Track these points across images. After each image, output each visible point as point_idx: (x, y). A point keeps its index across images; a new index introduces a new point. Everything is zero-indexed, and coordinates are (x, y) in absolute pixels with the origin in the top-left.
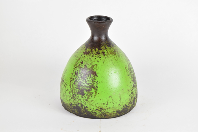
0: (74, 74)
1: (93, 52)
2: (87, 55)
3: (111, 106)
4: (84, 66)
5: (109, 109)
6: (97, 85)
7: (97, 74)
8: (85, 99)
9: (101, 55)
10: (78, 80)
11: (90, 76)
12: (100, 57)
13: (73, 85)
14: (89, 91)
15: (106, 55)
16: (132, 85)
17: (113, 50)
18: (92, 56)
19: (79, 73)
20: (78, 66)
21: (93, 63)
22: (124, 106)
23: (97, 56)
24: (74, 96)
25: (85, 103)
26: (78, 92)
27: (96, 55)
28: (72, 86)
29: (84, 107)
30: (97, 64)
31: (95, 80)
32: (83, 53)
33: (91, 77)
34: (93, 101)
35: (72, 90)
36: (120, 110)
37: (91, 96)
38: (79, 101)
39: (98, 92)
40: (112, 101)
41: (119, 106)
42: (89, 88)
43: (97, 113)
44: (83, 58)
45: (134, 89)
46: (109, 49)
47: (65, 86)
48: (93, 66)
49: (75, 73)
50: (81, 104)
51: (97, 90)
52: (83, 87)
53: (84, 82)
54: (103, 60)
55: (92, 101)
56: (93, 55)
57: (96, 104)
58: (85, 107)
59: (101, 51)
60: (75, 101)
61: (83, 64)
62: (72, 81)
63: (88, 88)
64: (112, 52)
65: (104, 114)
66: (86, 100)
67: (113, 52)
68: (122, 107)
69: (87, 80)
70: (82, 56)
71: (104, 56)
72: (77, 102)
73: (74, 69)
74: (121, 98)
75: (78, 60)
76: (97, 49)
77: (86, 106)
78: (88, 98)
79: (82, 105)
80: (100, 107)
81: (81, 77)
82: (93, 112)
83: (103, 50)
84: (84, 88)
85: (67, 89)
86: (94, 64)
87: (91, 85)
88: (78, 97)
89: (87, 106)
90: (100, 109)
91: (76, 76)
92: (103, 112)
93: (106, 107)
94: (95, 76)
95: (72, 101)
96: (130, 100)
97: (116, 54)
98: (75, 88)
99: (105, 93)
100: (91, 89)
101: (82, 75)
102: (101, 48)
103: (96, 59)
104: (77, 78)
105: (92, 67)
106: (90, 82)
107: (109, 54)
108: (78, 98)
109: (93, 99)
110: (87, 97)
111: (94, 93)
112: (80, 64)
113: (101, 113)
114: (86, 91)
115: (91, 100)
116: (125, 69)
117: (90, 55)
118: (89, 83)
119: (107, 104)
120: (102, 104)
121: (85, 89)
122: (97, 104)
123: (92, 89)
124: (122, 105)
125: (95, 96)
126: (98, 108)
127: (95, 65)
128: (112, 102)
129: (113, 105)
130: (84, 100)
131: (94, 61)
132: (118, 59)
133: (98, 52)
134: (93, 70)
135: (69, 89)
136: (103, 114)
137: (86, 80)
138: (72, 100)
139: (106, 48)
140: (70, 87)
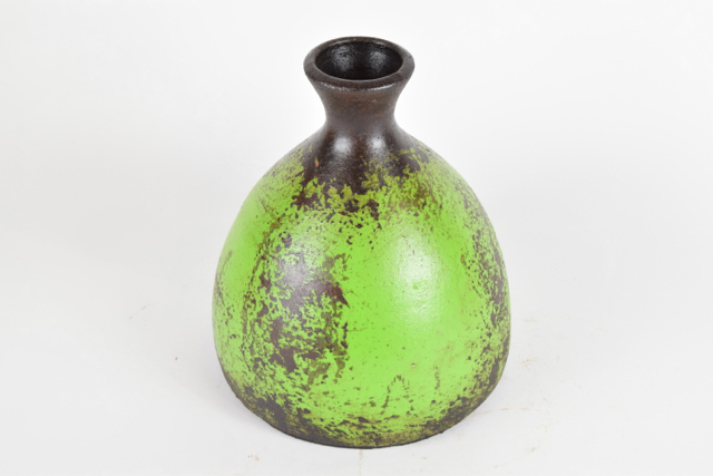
0: (257, 282)
1: (329, 201)
2: (305, 210)
3: (401, 411)
4: (293, 256)
5: (391, 422)
6: (345, 337)
7: (347, 297)
8: (298, 383)
9: (364, 215)
10: (270, 310)
11: (319, 300)
12: (360, 226)
13: (252, 326)
14: (312, 356)
15: (383, 214)
16: (489, 321)
17: (414, 191)
18: (328, 218)
19: (276, 285)
20: (271, 253)
21: (332, 247)
22: (452, 403)
23: (346, 218)
24: (256, 366)
25: (299, 396)
26: (271, 353)
27: (343, 213)
28: (249, 328)
29: (295, 410)
30: (344, 254)
31: (337, 320)
32: (294, 197)
33: (320, 306)
34: (331, 395)
35: (250, 341)
36: (438, 419)
37: (321, 376)
38: (278, 386)
39: (348, 364)
40: (404, 393)
41: (434, 405)
42: (315, 346)
43: (348, 432)
44: (291, 222)
45: (497, 330)
46: (396, 187)
47: (227, 317)
48: (330, 262)
49: (262, 278)
50: (285, 397)
51: (346, 357)
52: (292, 338)
53: (297, 323)
54: (372, 238)
55: (326, 393)
56: (331, 215)
57: (342, 403)
58: (299, 410)
59: (363, 199)
60: (262, 384)
61: (292, 248)
62: (249, 306)
63: (312, 348)
64: (409, 201)
65: (374, 436)
66: (305, 388)
67: (412, 197)
68: (445, 406)
69: (304, 317)
70: (288, 213)
71: (377, 219)
72: (269, 386)
73: (258, 263)
74: (441, 377)
75: (274, 226)
76: (347, 190)
77: (302, 406)
78: (311, 382)
79: (288, 403)
80: (356, 415)
81: (284, 302)
82: (333, 428)
83: (370, 195)
84: (293, 344)
85: (232, 332)
86: (334, 251)
87: (320, 335)
88: (272, 373)
89: (309, 408)
90: (356, 422)
91: (263, 290)
92: (371, 430)
93: (382, 413)
94: (339, 303)
95: (253, 379)
96: (477, 376)
97: (424, 204)
98: (262, 340)
99: (375, 365)
100: (321, 351)
101: (288, 293)
102: (365, 184)
103: (340, 231)
104: (267, 302)
105: (325, 265)
106: (318, 326)
107: (397, 208)
108: (272, 376)
109: (329, 385)
110: (306, 377)
111: (334, 367)
112: (278, 248)
113: (360, 432)
114: (304, 357)
115: (323, 388)
116: (461, 265)
117: (320, 213)
118: (314, 327)
119: (385, 406)
120: (365, 404)
121: (297, 349)
122: (346, 404)
123: (327, 350)
124: (445, 402)
125: (338, 375)
126: (351, 416)
127: (338, 257)
128: (406, 397)
129: (410, 405)
130: (294, 386)
131: (334, 242)
132: (432, 229)
133: (350, 202)
134: (330, 277)
135: (242, 334)
136: (371, 437)
137: (301, 316)
138: (252, 376)
139: (382, 183)
140: (245, 331)
